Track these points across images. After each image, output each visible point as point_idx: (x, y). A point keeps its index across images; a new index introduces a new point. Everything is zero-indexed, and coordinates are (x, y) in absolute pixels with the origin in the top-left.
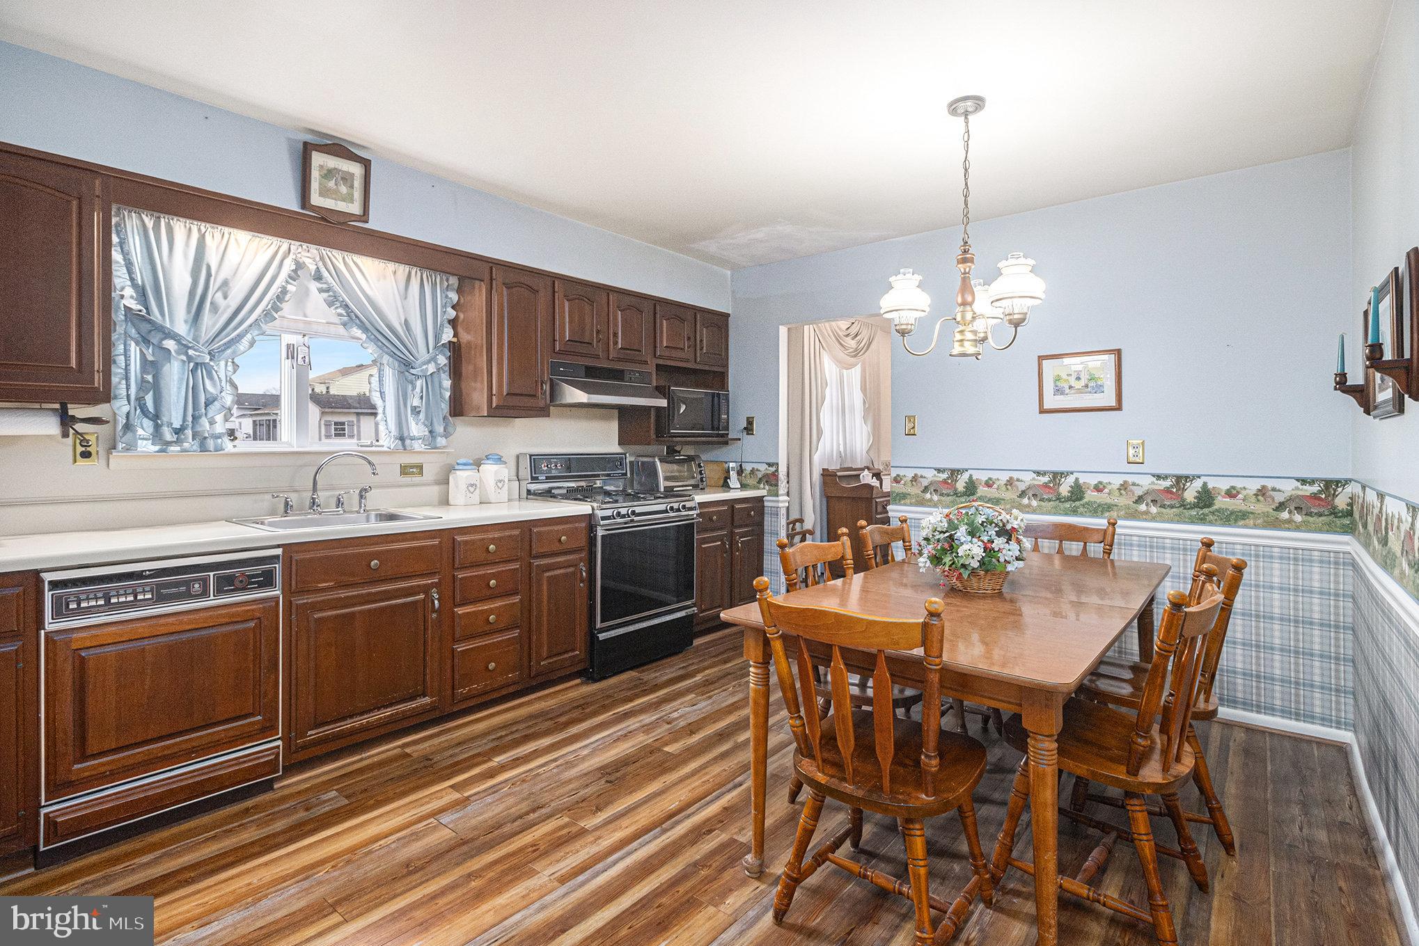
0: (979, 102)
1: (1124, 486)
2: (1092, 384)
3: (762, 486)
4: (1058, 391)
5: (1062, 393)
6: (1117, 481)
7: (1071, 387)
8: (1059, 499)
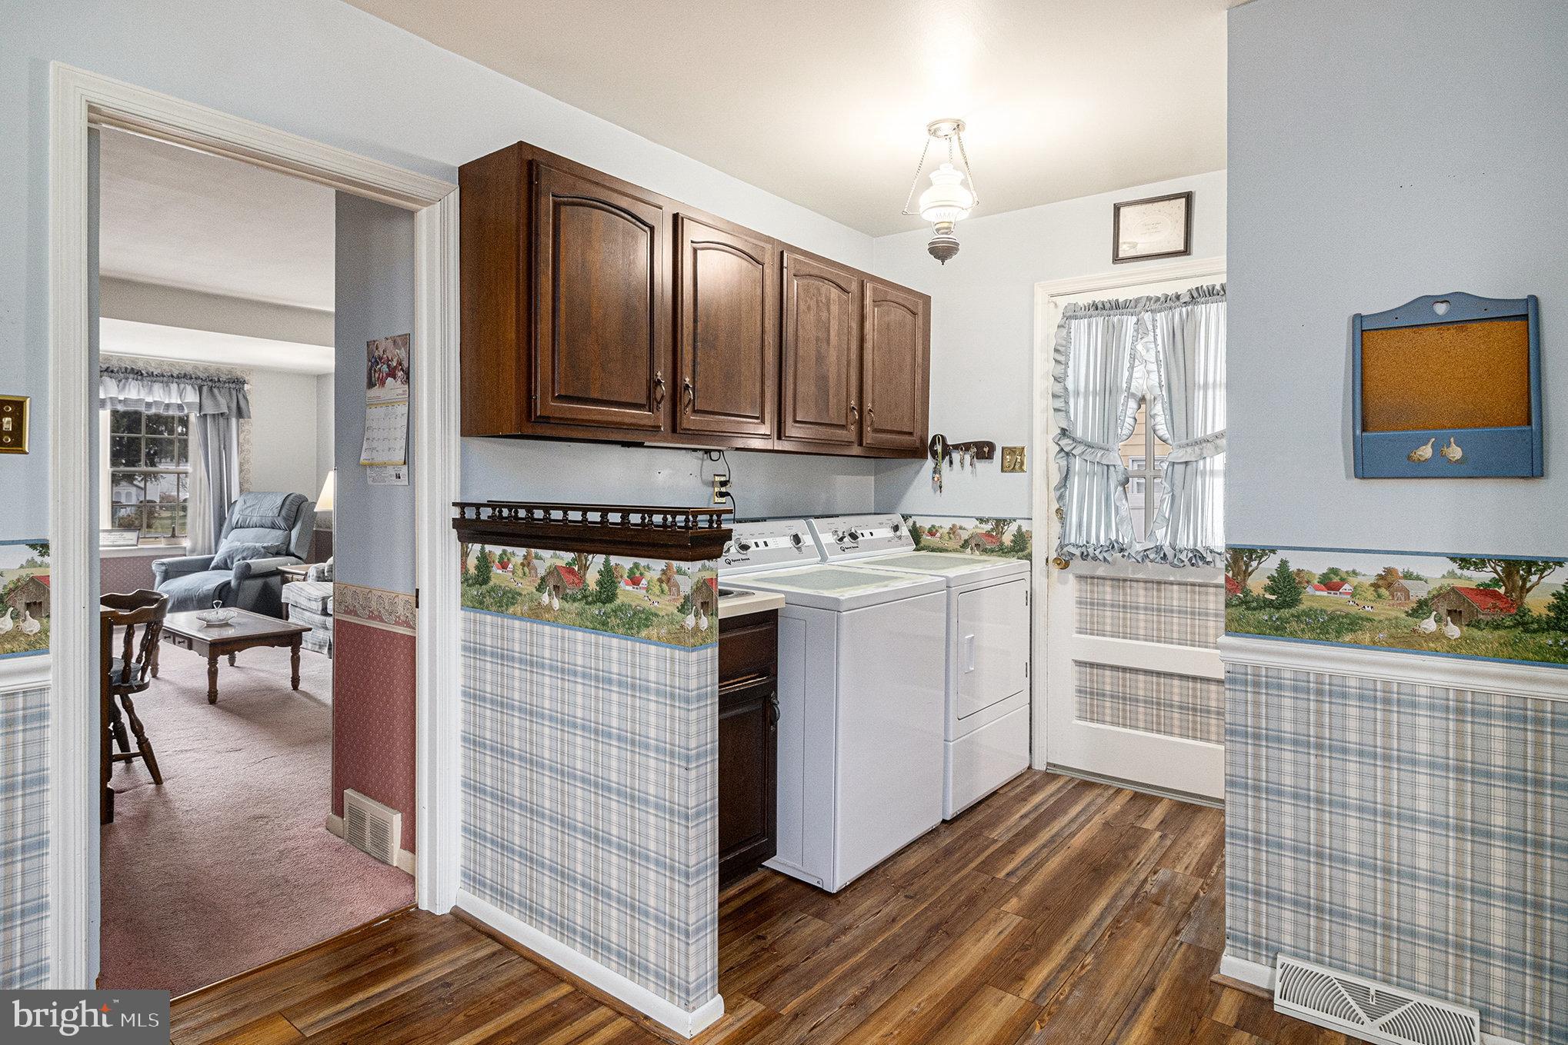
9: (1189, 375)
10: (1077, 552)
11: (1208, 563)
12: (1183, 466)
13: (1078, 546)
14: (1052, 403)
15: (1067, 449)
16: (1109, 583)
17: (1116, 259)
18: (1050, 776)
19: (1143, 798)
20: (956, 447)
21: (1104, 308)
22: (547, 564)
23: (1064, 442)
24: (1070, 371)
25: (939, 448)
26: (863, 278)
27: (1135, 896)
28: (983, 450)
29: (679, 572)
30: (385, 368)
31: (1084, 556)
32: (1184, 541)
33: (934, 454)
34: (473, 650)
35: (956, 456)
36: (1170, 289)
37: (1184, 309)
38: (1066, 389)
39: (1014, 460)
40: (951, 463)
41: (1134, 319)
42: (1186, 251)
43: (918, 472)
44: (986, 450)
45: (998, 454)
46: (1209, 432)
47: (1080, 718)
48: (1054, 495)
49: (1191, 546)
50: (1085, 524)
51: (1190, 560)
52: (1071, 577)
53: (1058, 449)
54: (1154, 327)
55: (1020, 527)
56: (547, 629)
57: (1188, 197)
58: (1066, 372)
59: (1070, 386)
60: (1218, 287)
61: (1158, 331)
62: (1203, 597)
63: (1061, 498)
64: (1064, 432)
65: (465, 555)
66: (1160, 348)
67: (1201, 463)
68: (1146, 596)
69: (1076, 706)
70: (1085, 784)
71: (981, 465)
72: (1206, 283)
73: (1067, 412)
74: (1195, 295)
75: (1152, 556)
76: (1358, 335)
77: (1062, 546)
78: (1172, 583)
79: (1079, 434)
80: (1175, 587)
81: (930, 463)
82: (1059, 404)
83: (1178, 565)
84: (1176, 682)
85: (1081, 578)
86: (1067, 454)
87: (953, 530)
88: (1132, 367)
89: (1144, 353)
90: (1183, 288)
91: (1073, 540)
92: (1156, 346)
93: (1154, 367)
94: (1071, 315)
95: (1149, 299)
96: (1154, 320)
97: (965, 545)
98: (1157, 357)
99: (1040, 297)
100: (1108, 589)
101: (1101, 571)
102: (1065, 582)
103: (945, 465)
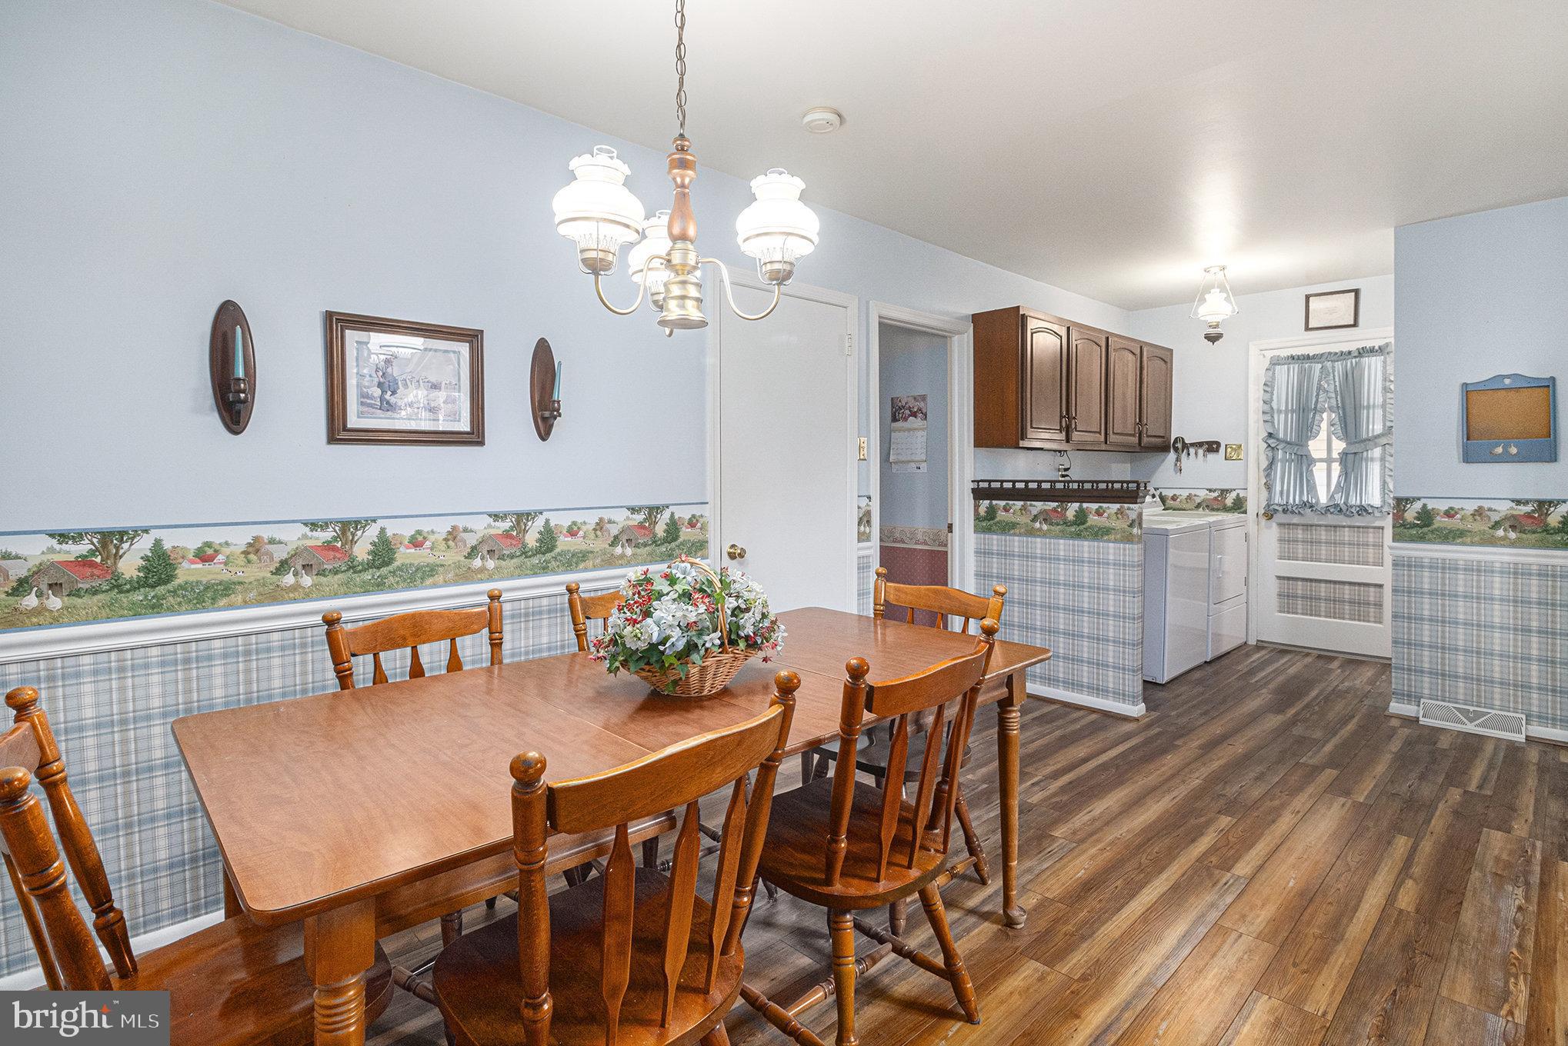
9: (1357, 400)
10: (1280, 509)
11: (1370, 513)
12: (1352, 456)
13: (1280, 505)
14: (1261, 417)
15: (1273, 446)
16: (1301, 527)
17: (1307, 329)
18: (1260, 646)
19: (1325, 657)
20: (1192, 445)
21: (1299, 359)
22: (1039, 509)
23: (1270, 441)
24: (1275, 397)
25: (1179, 445)
26: (1142, 345)
27: (1334, 690)
28: (1212, 447)
29: (1129, 509)
30: (907, 412)
31: (1285, 511)
32: (1353, 500)
33: (1176, 450)
34: (982, 553)
35: (1192, 451)
36: (1345, 348)
37: (1354, 360)
38: (1272, 408)
39: (1235, 452)
40: (1189, 454)
41: (1320, 366)
42: (1355, 325)
43: (1164, 460)
44: (1215, 446)
45: (1222, 449)
46: (1370, 435)
47: (1280, 612)
48: (1262, 474)
49: (1358, 502)
50: (1285, 492)
51: (1358, 512)
52: (1274, 525)
53: (1266, 445)
54: (1334, 372)
55: (1238, 494)
56: (1038, 540)
57: (1357, 292)
58: (1272, 398)
59: (1275, 407)
60: (1377, 348)
61: (1336, 373)
62: (1365, 535)
63: (1268, 476)
64: (1270, 435)
65: (976, 507)
66: (1337, 384)
67: (1365, 453)
68: (1326, 535)
69: (1277, 604)
70: (1283, 650)
71: (1211, 456)
72: (1368, 344)
73: (1273, 423)
74: (1361, 351)
75: (1332, 510)
76: (1465, 394)
77: (1268, 505)
78: (1344, 527)
79: (1281, 436)
80: (1347, 529)
81: (1172, 455)
82: (1268, 417)
83: (1350, 516)
84: (1347, 587)
85: (1280, 525)
86: (1273, 448)
87: (1189, 497)
88: (1318, 395)
89: (1326, 386)
90: (1353, 347)
91: (1276, 502)
92: (1335, 382)
93: (1333, 395)
94: (1275, 362)
95: (1330, 353)
96: (1333, 367)
97: (1198, 506)
98: (1335, 389)
99: (1253, 351)
100: (1300, 532)
101: (1296, 520)
102: (1269, 527)
103: (1184, 455)
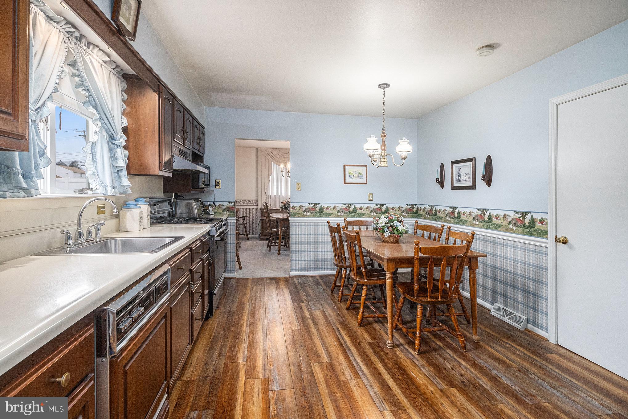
0: (387, 85)
1: (368, 208)
2: (359, 175)
3: (225, 213)
4: (350, 177)
5: (351, 178)
6: (366, 206)
7: (354, 176)
8: (350, 212)
